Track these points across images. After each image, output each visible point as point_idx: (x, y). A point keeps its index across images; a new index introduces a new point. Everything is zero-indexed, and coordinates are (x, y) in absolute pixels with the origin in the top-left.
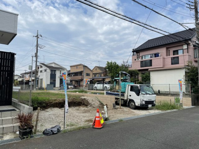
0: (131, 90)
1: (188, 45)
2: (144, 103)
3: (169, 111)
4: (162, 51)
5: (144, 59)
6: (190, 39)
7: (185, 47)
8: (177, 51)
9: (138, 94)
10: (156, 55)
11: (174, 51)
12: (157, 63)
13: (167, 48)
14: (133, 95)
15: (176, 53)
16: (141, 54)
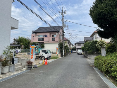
0: (43, 52)
1: (58, 33)
2: (48, 57)
3: (56, 59)
4: (48, 34)
5: (39, 37)
6: (59, 31)
7: (57, 34)
8: (54, 35)
9: (46, 53)
10: (46, 36)
11: (53, 35)
12: (46, 39)
13: (50, 33)
14: (44, 54)
15: (53, 36)
16: (38, 34)
